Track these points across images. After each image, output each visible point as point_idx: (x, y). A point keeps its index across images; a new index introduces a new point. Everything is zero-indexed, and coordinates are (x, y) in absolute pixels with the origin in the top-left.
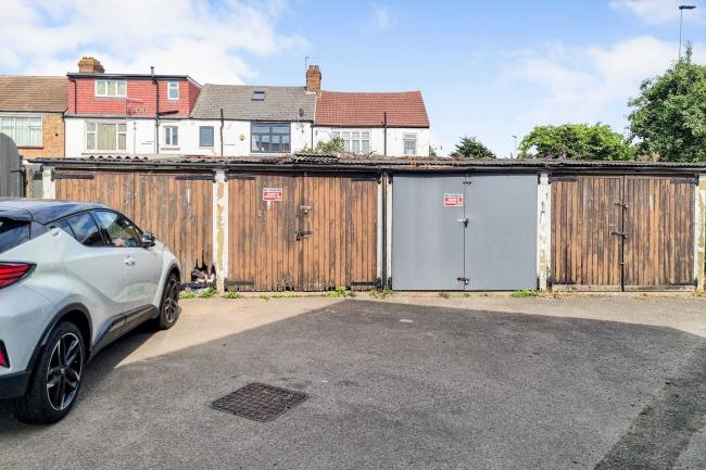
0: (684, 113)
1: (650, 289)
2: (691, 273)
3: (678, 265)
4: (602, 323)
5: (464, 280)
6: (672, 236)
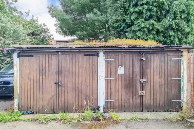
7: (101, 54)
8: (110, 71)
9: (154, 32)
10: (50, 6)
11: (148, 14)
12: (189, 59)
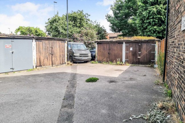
0: (58, 27)
1: (58, 65)
2: (65, 61)
3: (62, 60)
4: (51, 73)
5: (13, 69)
6: (61, 54)
7: (124, 43)
8: (127, 49)
9: (156, 32)
10: (107, 15)
11: (154, 23)
12: (159, 45)
